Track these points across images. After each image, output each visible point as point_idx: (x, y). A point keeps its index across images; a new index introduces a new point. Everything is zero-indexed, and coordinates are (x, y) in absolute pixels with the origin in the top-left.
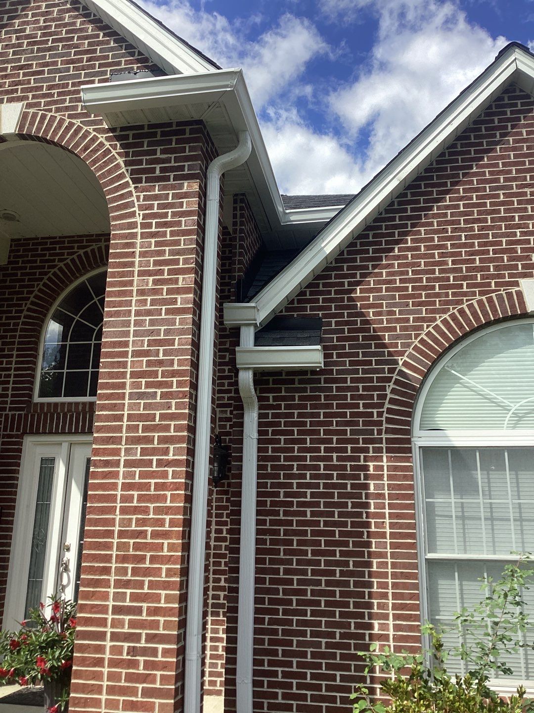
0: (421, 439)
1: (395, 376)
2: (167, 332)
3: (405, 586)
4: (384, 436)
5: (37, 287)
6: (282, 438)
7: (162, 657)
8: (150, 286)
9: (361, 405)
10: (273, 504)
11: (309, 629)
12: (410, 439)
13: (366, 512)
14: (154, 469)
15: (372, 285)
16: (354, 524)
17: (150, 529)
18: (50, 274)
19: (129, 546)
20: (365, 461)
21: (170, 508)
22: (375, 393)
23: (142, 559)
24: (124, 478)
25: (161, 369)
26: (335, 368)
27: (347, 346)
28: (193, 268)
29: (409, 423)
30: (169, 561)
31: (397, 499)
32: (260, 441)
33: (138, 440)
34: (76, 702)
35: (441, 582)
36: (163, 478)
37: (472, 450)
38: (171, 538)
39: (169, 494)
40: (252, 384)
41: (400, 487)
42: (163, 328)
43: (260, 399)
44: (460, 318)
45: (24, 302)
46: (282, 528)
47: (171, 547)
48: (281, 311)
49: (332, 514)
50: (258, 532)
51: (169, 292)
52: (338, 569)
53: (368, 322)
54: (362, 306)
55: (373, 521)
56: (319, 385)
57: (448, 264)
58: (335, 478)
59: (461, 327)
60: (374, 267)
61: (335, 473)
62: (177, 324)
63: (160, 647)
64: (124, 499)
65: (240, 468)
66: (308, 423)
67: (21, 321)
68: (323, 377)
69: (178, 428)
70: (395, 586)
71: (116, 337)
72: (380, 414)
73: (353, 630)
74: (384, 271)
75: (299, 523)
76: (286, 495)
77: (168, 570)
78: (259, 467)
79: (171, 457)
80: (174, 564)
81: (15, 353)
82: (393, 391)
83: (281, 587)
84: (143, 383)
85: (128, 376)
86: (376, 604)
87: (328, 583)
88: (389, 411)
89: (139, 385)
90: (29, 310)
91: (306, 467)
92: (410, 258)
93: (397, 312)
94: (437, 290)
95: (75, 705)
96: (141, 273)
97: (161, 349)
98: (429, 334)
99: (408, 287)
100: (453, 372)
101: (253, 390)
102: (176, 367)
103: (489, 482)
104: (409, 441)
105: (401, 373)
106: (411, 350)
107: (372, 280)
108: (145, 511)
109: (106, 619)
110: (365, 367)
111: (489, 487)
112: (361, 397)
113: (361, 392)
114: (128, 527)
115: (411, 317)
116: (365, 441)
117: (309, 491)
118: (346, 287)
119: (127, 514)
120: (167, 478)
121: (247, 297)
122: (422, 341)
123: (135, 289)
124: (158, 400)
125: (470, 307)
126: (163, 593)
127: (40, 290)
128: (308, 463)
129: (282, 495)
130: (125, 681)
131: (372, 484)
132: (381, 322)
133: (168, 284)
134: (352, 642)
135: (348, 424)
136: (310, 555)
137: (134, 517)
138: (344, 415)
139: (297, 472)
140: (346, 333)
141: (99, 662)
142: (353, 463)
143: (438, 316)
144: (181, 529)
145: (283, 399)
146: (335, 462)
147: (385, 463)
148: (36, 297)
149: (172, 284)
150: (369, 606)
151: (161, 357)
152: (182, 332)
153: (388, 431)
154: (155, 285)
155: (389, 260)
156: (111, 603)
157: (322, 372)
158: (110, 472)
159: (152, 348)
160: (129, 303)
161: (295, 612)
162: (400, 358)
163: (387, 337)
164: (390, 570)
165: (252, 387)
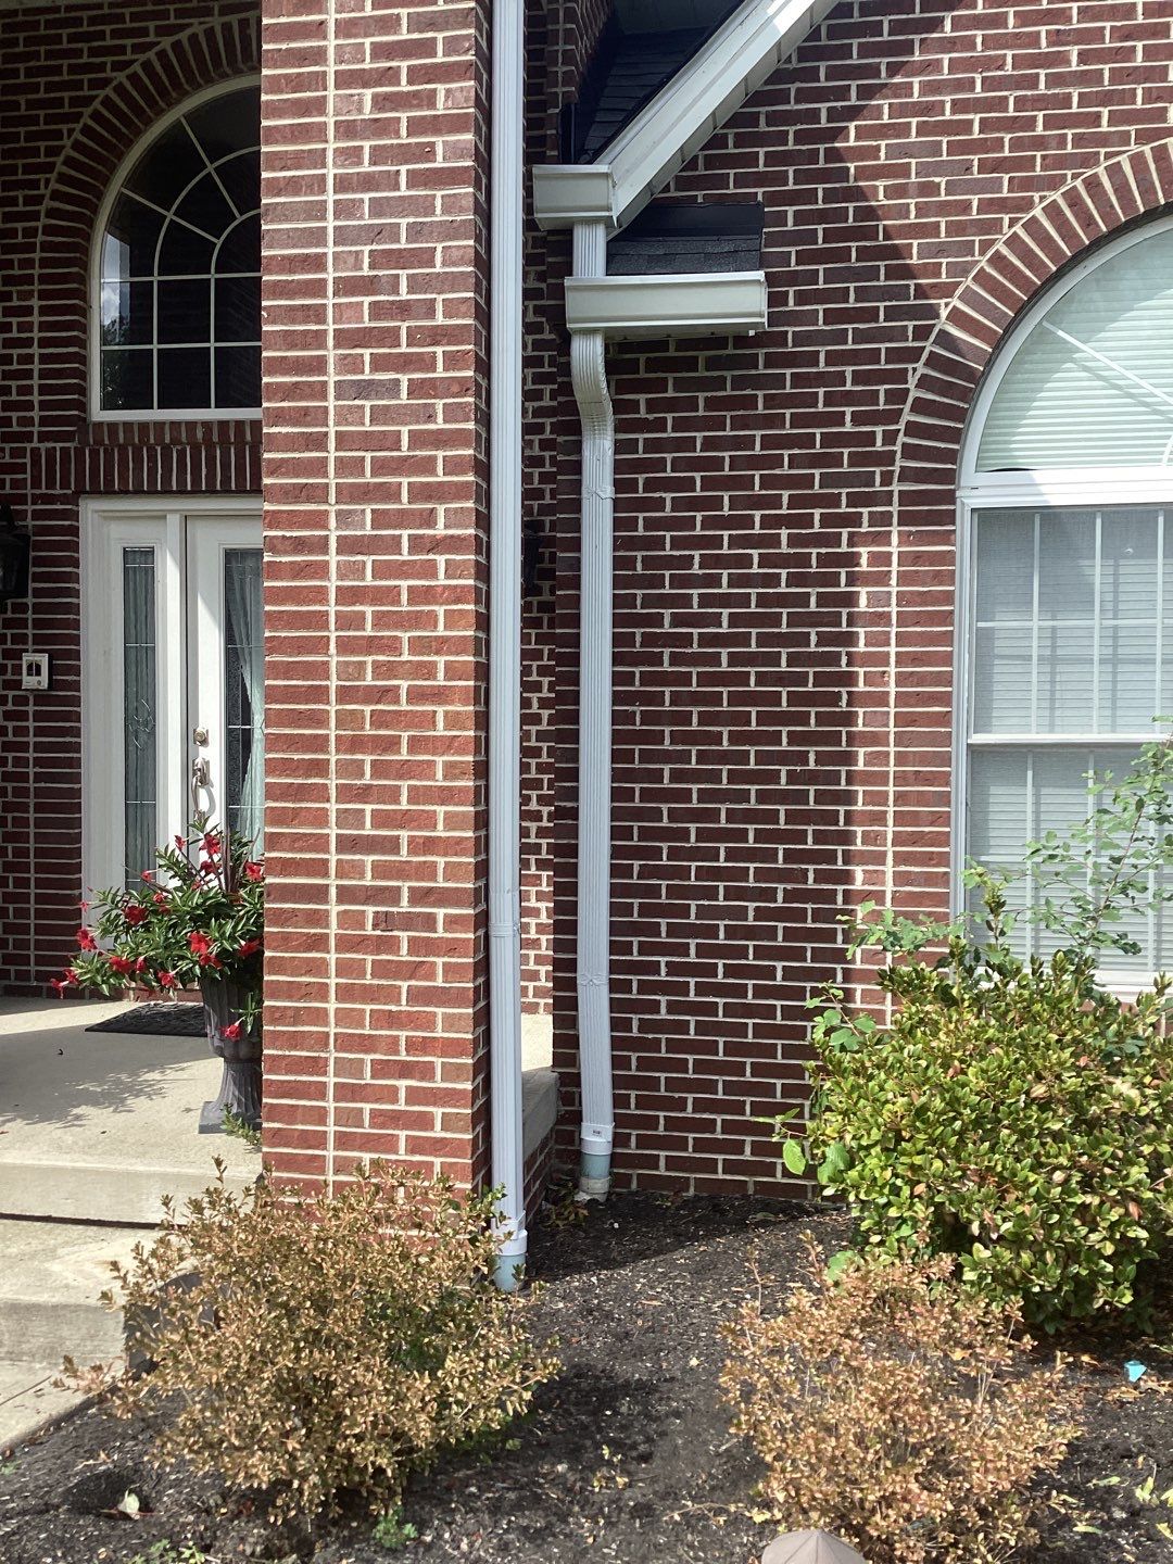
0: (978, 490)
1: (929, 346)
2: (415, 232)
3: (922, 799)
4: (896, 487)
5: (69, 137)
6: (668, 496)
7: (445, 931)
8: (368, 113)
9: (848, 418)
10: (648, 640)
11: (721, 885)
12: (953, 492)
13: (848, 654)
14: (405, 556)
15: (886, 116)
16: (820, 679)
17: (404, 684)
18: (96, 104)
19: (363, 718)
20: (851, 544)
21: (444, 640)
22: (882, 388)
23: (392, 744)
24: (341, 577)
25: (407, 324)
26: (790, 330)
27: (821, 274)
28: (470, 64)
29: (952, 456)
30: (449, 747)
31: (917, 624)
32: (617, 505)
33: (365, 494)
34: (277, 1015)
35: (993, 790)
36: (425, 577)
37: (1084, 514)
38: (452, 703)
39: (440, 610)
40: (601, 369)
41: (924, 598)
42: (404, 222)
43: (618, 407)
44: (1089, 201)
45: (42, 177)
46: (667, 690)
47: (453, 720)
48: (667, 189)
49: (774, 659)
50: (617, 698)
51: (416, 127)
52: (784, 769)
53: (870, 213)
54: (862, 173)
55: (861, 671)
56: (753, 372)
57: (1068, 63)
58: (783, 584)
59: (1087, 222)
60: (894, 69)
61: (784, 573)
62: (438, 210)
63: (440, 913)
64: (345, 621)
65: (576, 564)
66: (727, 461)
67: (40, 225)
68: (762, 352)
69: (452, 466)
70: (900, 798)
71: (294, 247)
72: (890, 438)
73: (811, 884)
74: (916, 80)
75: (704, 679)
76: (677, 621)
77: (448, 766)
78: (618, 563)
79: (440, 530)
80: (460, 754)
81: (35, 303)
82: (924, 382)
83: (665, 807)
84: (367, 359)
85: (330, 342)
86: (859, 835)
87: (763, 797)
88: (912, 429)
89: (354, 365)
90: (56, 196)
91: (720, 562)
92: (979, 48)
93: (943, 186)
94: (1040, 130)
95: (274, 1022)
96: (344, 80)
97: (403, 274)
98: (1014, 242)
99: (971, 122)
100: (1060, 333)
101: (604, 385)
102: (440, 320)
103: (1116, 584)
104: (950, 497)
105: (945, 339)
106: (969, 281)
107: (885, 103)
108: (393, 646)
109: (325, 862)
110: (861, 326)
111: (1116, 592)
112: (849, 399)
113: (848, 387)
114: (358, 679)
115: (975, 200)
116: (854, 500)
117: (726, 612)
118: (824, 123)
119: (353, 652)
120: (434, 576)
121: (586, 152)
122: (997, 261)
123: (330, 120)
124: (404, 399)
125: (1115, 171)
126: (441, 810)
127: (77, 146)
128: (725, 551)
129: (667, 621)
130: (373, 976)
131: (863, 592)
132: (903, 211)
133: (411, 107)
134: (809, 906)
135: (816, 461)
136: (725, 743)
137: (369, 659)
138: (808, 441)
139: (701, 572)
140: (820, 240)
141: (319, 942)
142: (823, 551)
143: (1036, 197)
144: (472, 683)
145: (671, 405)
146: (784, 549)
147: (894, 548)
148: (69, 162)
149: (419, 107)
150: (846, 838)
151: (404, 295)
152: (450, 231)
153: (905, 475)
154: (381, 110)
155: (929, 52)
156: (333, 832)
157: (762, 339)
158: (309, 564)
159: (381, 273)
160: (319, 159)
161: (694, 854)
162: (943, 302)
163: (915, 251)
164: (892, 769)
165: (603, 378)
